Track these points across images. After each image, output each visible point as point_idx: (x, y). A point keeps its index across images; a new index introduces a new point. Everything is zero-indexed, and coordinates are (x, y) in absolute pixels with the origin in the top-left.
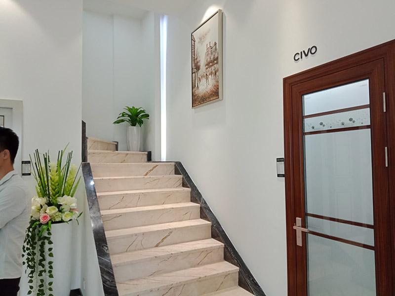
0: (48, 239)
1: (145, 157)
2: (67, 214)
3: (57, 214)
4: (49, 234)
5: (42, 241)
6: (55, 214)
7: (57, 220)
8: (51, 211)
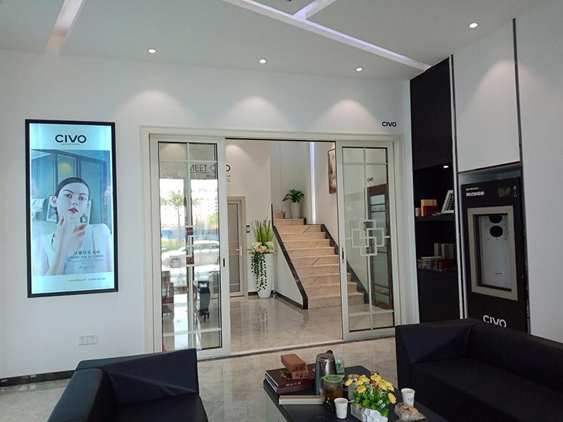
0: (264, 260)
1: (303, 222)
2: (271, 250)
3: (267, 249)
5: (261, 261)
7: (267, 252)
8: (264, 248)
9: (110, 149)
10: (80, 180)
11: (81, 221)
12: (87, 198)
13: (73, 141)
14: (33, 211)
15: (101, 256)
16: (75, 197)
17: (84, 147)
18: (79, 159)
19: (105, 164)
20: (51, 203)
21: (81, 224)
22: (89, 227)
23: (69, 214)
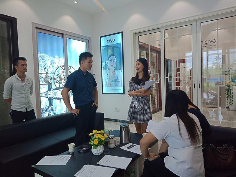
9: (121, 42)
10: (113, 55)
11: (114, 69)
12: (115, 61)
13: (111, 41)
14: (103, 66)
15: (120, 81)
16: (112, 61)
17: (114, 43)
18: (113, 47)
19: (120, 48)
20: (107, 63)
21: (114, 70)
22: (116, 71)
23: (111, 67)
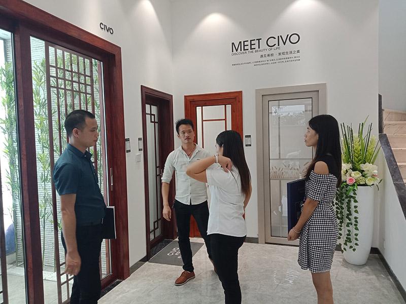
0: (354, 198)
2: (370, 179)
3: (361, 178)
4: (355, 194)
5: (349, 199)
6: (359, 178)
7: (361, 183)
8: (356, 175)
